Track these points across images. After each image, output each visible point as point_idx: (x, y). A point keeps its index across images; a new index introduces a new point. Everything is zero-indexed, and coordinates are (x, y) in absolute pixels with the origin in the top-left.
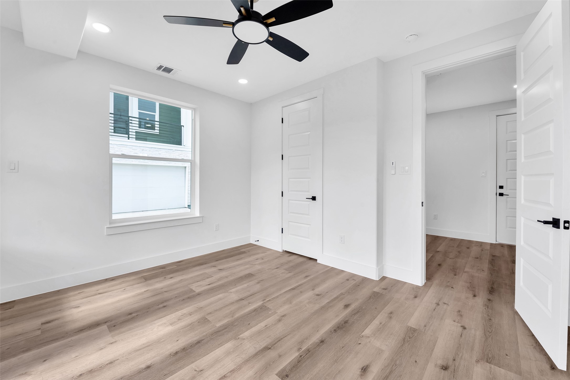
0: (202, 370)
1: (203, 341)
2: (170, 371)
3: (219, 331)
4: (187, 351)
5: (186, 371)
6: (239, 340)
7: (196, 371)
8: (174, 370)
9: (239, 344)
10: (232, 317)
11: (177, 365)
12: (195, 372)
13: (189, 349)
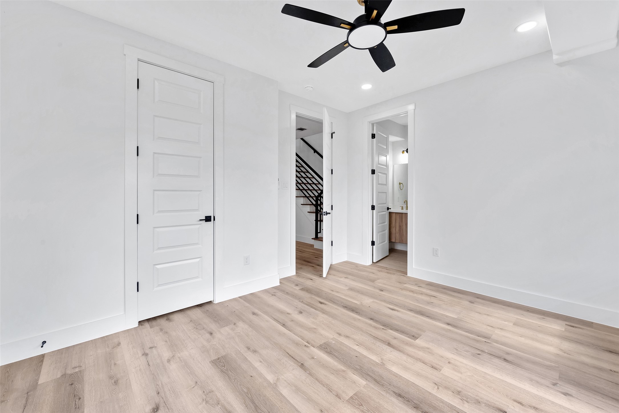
0: (435, 384)
1: (397, 392)
2: (451, 410)
3: (375, 380)
4: (418, 403)
5: (444, 396)
6: (384, 362)
7: (438, 388)
8: (448, 407)
9: (391, 362)
10: (344, 371)
11: (440, 406)
12: (440, 388)
13: (413, 402)
